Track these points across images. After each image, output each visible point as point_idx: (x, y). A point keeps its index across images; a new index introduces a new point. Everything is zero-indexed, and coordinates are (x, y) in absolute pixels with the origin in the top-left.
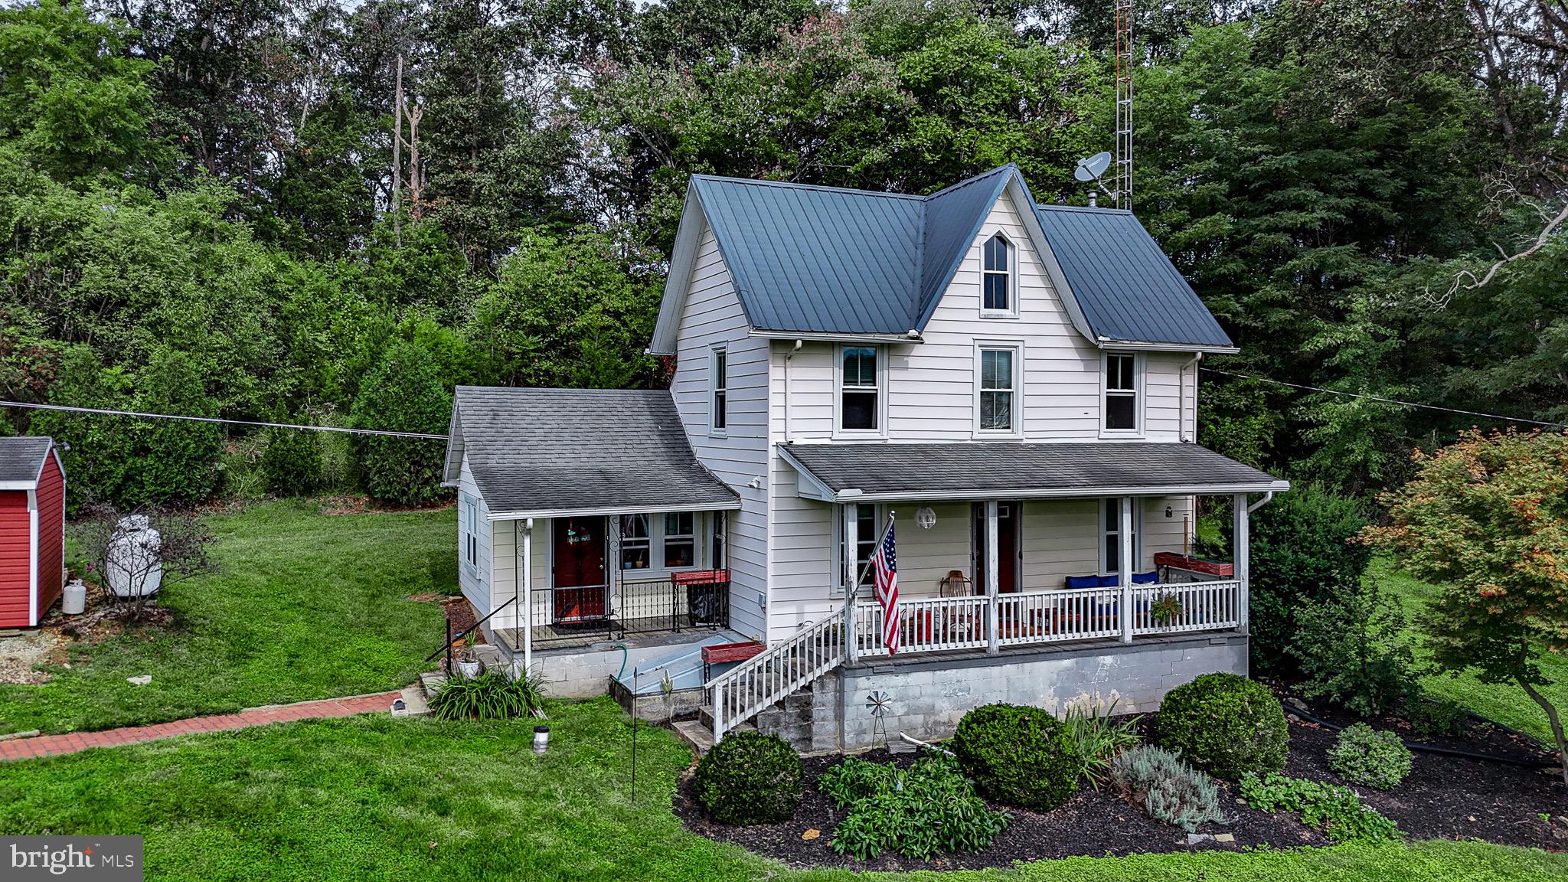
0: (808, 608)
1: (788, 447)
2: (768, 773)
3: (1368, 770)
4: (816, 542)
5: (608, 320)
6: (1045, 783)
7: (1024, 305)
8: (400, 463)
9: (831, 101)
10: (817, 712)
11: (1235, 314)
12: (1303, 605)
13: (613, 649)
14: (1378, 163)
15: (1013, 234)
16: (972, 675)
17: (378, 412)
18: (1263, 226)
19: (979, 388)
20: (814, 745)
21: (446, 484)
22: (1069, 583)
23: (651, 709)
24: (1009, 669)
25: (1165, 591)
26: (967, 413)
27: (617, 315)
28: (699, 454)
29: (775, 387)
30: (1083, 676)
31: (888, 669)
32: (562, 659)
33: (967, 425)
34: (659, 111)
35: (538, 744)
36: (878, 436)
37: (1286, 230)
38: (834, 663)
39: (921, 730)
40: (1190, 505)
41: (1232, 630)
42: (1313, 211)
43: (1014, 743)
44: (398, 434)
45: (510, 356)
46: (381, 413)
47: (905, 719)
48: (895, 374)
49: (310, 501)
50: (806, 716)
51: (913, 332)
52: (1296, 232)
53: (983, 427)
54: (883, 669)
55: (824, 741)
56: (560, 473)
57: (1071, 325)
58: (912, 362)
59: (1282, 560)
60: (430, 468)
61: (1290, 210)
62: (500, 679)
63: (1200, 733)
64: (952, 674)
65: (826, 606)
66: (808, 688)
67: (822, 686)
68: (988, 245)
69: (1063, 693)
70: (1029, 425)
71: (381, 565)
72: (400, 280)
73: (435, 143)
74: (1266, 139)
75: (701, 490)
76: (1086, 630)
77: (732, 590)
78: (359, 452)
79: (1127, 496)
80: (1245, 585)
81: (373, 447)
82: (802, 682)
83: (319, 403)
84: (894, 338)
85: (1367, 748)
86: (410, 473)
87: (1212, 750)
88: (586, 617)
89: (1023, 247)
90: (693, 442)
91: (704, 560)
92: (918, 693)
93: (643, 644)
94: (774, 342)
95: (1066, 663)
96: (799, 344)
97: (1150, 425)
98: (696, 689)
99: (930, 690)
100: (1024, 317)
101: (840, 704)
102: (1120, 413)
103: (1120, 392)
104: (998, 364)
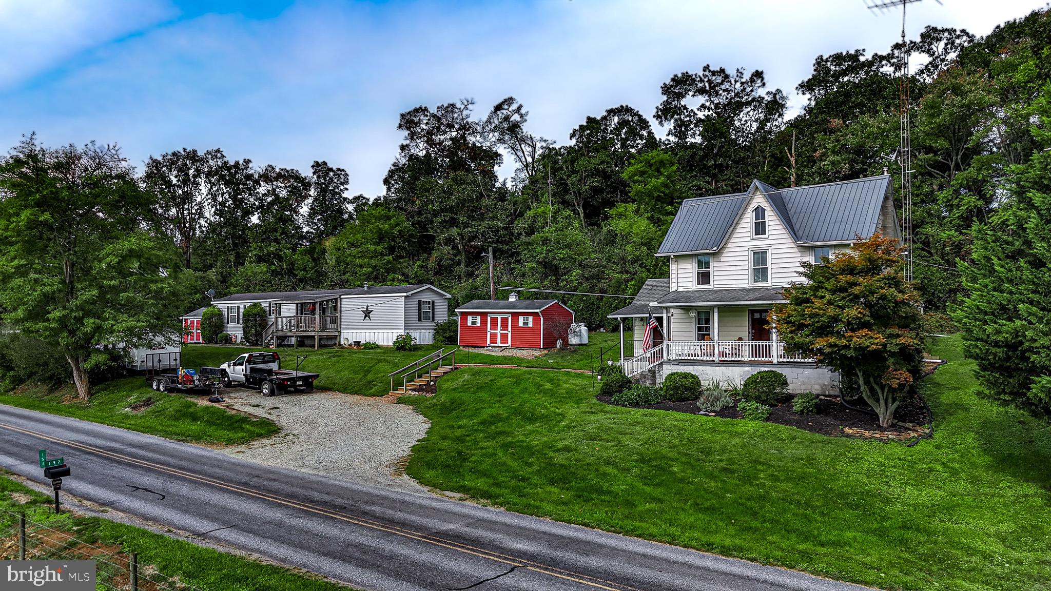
7: (772, 232)
10: (657, 376)
15: (765, 205)
16: (708, 369)
19: (752, 267)
26: (747, 277)
31: (677, 363)
33: (746, 282)
36: (711, 287)
38: (662, 361)
48: (716, 264)
51: (714, 248)
53: (754, 282)
58: (722, 259)
64: (700, 367)
67: (659, 368)
68: (756, 211)
70: (774, 280)
82: (651, 366)
84: (713, 251)
89: (769, 210)
96: (672, 256)
100: (773, 237)
104: (760, 257)
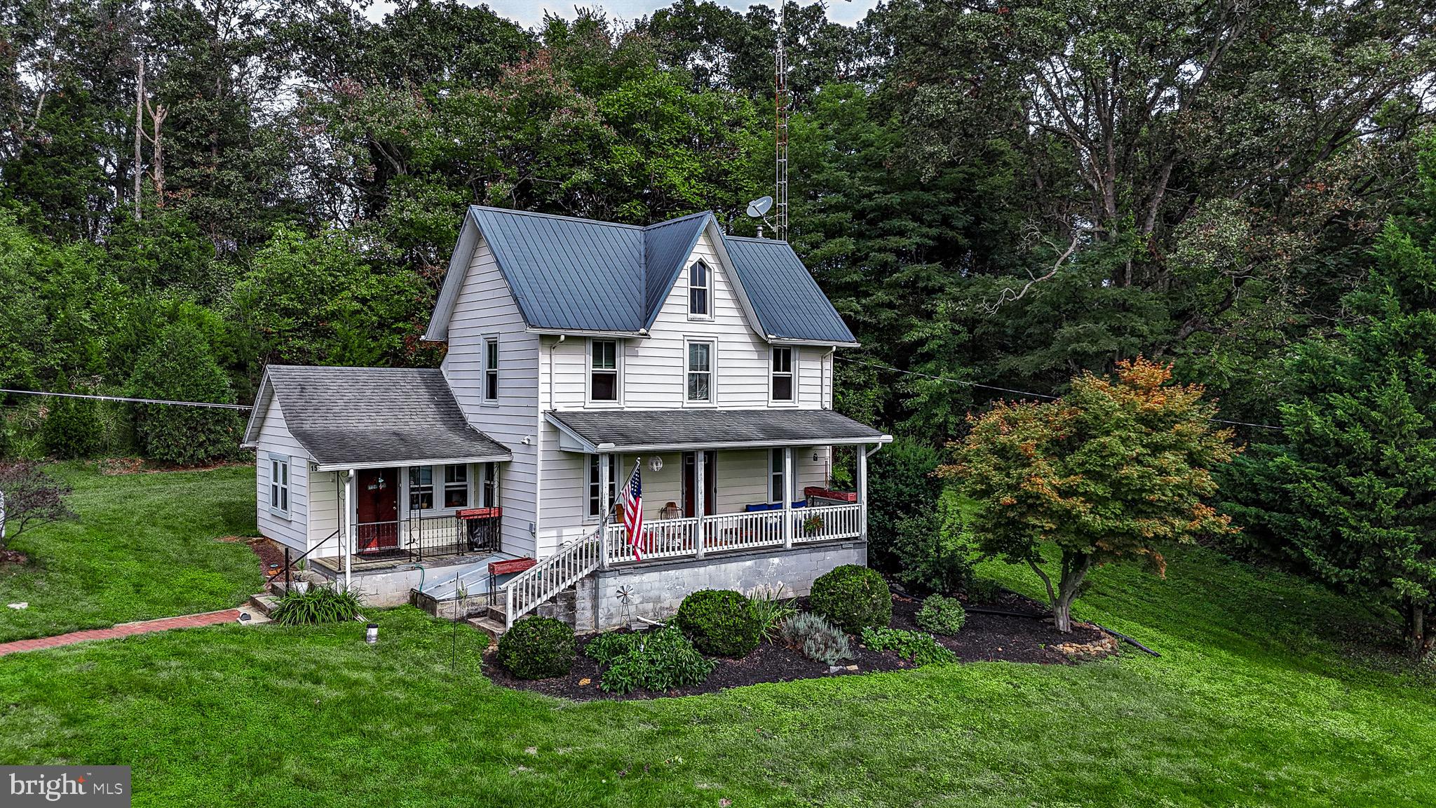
0: (566, 532)
1: (553, 413)
2: (553, 642)
3: (940, 624)
4: (572, 484)
5: (356, 305)
6: (740, 639)
7: (718, 312)
8: (178, 428)
9: (546, 130)
10: (579, 604)
11: (856, 312)
12: (901, 519)
13: (413, 569)
14: (955, 202)
15: (710, 260)
16: (685, 573)
17: (156, 384)
18: (877, 247)
19: (687, 371)
20: (577, 628)
21: (246, 445)
22: (749, 508)
23: (449, 611)
24: (711, 568)
25: (813, 512)
26: (679, 389)
27: (364, 301)
28: (471, 419)
29: (544, 369)
30: (760, 573)
31: (629, 571)
32: (374, 577)
33: (679, 398)
34: (399, 128)
35: (370, 636)
36: (617, 405)
37: (891, 250)
38: (591, 569)
39: (651, 614)
40: (828, 453)
41: (856, 538)
42: (910, 238)
43: (719, 613)
44: (179, 403)
45: (267, 336)
46: (160, 385)
47: (640, 607)
48: (629, 360)
49: (88, 463)
50: (571, 607)
51: (643, 331)
52: (899, 253)
53: (690, 398)
54: (626, 571)
55: (583, 625)
56: (363, 435)
57: (749, 326)
58: (641, 352)
59: (888, 489)
60: (204, 433)
61: (895, 235)
62: (328, 594)
63: (837, 604)
64: (672, 573)
65: (579, 530)
66: (573, 587)
67: (583, 585)
68: (693, 268)
69: (747, 585)
70: (721, 398)
71: (183, 515)
72: (155, 266)
73: (178, 139)
74: (879, 182)
75: (479, 447)
76: (761, 540)
77: (503, 522)
78: (134, 419)
79: (788, 446)
80: (865, 507)
81: (151, 415)
82: (569, 583)
83: (87, 376)
84: (629, 335)
85: (939, 609)
86: (187, 437)
87: (844, 615)
88: (383, 548)
89: (717, 270)
90: (465, 410)
91: (476, 501)
92: (649, 588)
93: (436, 565)
94: (542, 337)
95: (749, 563)
96: (563, 338)
97: (802, 397)
98: (483, 595)
99: (657, 585)
100: (718, 321)
101: (595, 598)
102: (782, 388)
103: (782, 373)
104: (700, 354)
